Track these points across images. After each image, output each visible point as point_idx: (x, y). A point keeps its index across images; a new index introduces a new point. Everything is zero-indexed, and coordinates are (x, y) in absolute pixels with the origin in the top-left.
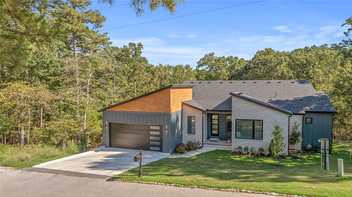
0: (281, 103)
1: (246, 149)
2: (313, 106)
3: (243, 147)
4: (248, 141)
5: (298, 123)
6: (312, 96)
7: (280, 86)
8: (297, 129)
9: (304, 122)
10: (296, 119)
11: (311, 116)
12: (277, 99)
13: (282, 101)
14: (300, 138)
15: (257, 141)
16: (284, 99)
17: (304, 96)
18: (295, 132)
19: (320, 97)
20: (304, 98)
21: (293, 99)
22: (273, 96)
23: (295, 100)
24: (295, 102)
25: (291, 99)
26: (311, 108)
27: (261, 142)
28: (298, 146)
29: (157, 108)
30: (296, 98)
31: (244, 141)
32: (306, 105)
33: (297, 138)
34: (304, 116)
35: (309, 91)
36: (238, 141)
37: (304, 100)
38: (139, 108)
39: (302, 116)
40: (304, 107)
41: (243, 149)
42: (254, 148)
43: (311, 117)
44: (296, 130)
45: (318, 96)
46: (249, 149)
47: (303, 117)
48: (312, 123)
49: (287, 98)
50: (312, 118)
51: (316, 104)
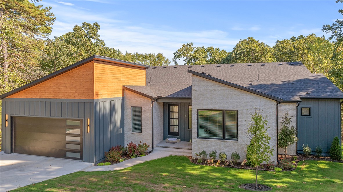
0: (265, 88)
1: (213, 154)
2: (311, 90)
3: (208, 151)
4: (216, 142)
5: (290, 115)
6: (307, 79)
7: (263, 69)
8: (289, 123)
9: (299, 114)
10: (288, 109)
11: (309, 104)
12: (260, 83)
13: (266, 85)
14: (294, 137)
15: (229, 143)
16: (269, 83)
17: (296, 79)
18: (286, 128)
19: (318, 79)
20: (297, 81)
21: (281, 83)
22: (254, 80)
23: (284, 84)
24: (284, 86)
25: (279, 82)
26: (308, 92)
27: (236, 143)
28: (291, 150)
29: (75, 93)
30: (285, 82)
31: (210, 142)
32: (301, 90)
33: (290, 137)
34: (299, 105)
35: (303, 74)
36: (201, 143)
37: (297, 84)
38: (51, 93)
39: (296, 105)
40: (297, 92)
41: (208, 155)
42: (224, 153)
43: (309, 106)
44: (287, 125)
45: (315, 79)
46: (217, 155)
47: (297, 107)
48: (310, 115)
49: (274, 82)
50: (310, 108)
51: (314, 88)
